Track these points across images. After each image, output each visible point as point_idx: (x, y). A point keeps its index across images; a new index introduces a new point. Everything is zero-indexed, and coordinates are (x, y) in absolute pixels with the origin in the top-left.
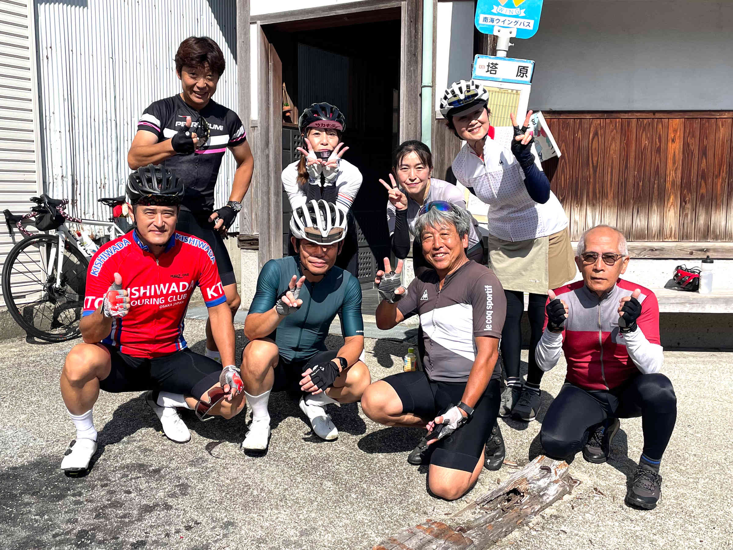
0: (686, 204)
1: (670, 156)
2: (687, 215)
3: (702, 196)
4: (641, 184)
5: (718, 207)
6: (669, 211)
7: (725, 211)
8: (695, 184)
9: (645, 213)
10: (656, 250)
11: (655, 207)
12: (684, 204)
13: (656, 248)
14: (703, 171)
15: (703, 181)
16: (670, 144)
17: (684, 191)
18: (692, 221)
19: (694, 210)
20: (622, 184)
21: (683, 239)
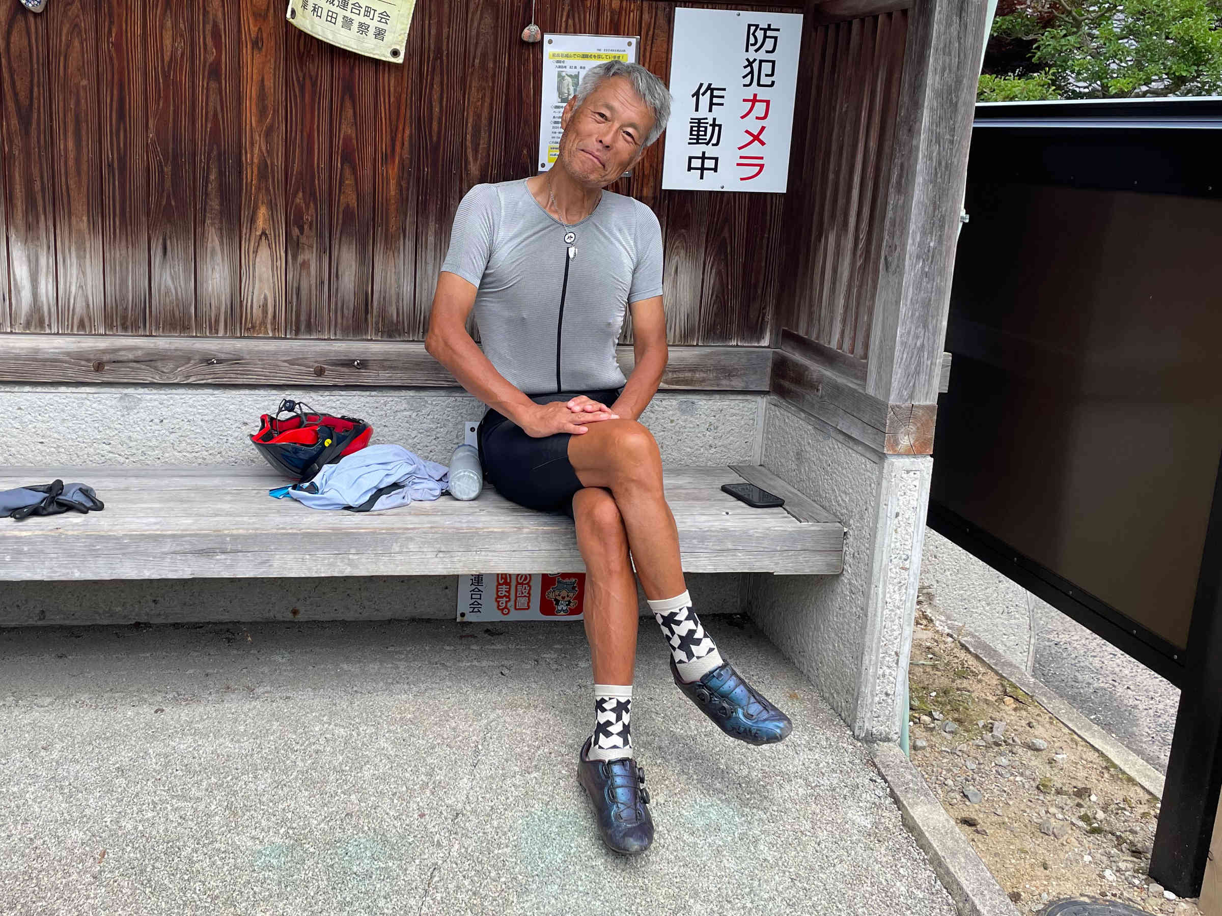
0: (302, 233)
1: (251, 91)
2: (305, 265)
3: (349, 215)
4: (168, 169)
5: (390, 243)
6: (256, 252)
7: (410, 256)
8: (324, 175)
9: (186, 253)
10: (220, 362)
11: (213, 239)
12: (296, 231)
13: (223, 356)
14: (347, 139)
15: (348, 172)
16: (247, 51)
17: (295, 196)
18: (322, 283)
19: (326, 249)
20: (110, 166)
21: (297, 332)
